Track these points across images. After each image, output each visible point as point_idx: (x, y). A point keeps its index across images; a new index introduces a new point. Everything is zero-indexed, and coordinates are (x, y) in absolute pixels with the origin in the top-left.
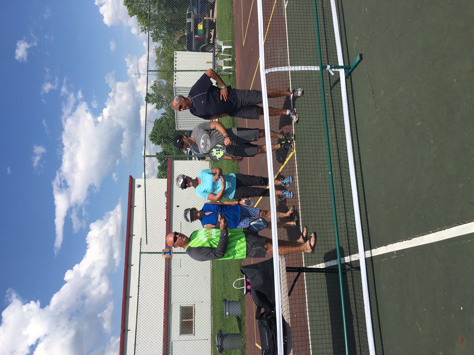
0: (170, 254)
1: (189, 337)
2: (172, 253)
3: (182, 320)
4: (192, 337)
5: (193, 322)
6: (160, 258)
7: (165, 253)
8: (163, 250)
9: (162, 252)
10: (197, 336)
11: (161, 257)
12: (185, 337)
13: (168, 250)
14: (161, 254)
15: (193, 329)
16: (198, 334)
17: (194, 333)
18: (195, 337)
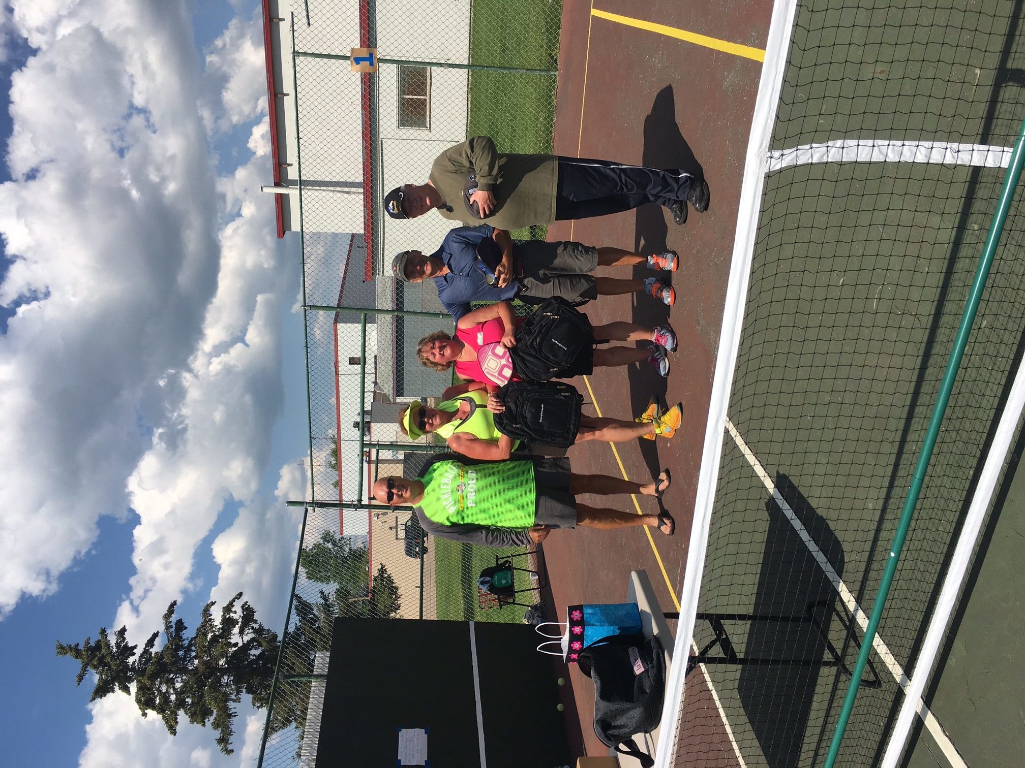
0: (372, 64)
1: (415, 134)
2: (375, 61)
3: (402, 96)
4: (423, 135)
5: (428, 101)
6: (345, 71)
7: (358, 60)
8: (353, 50)
9: (349, 54)
10: (433, 132)
11: (349, 68)
12: (408, 134)
13: (364, 53)
14: (349, 62)
15: (428, 119)
16: (438, 130)
17: (430, 127)
18: (430, 135)
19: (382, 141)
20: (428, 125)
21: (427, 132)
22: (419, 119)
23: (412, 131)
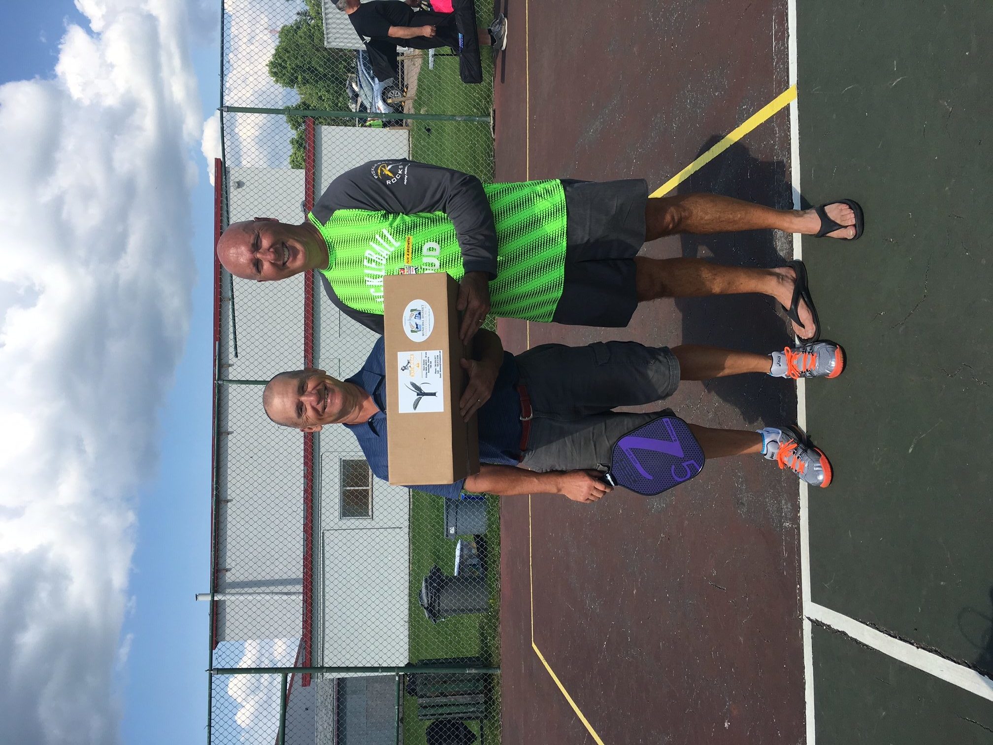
1: (357, 523)
3: (345, 489)
4: (365, 523)
5: (370, 491)
10: (376, 519)
12: (348, 524)
15: (370, 507)
16: (381, 517)
17: (372, 515)
18: (373, 523)
19: (323, 532)
20: (370, 513)
21: (369, 521)
22: (361, 507)
23: (353, 521)
